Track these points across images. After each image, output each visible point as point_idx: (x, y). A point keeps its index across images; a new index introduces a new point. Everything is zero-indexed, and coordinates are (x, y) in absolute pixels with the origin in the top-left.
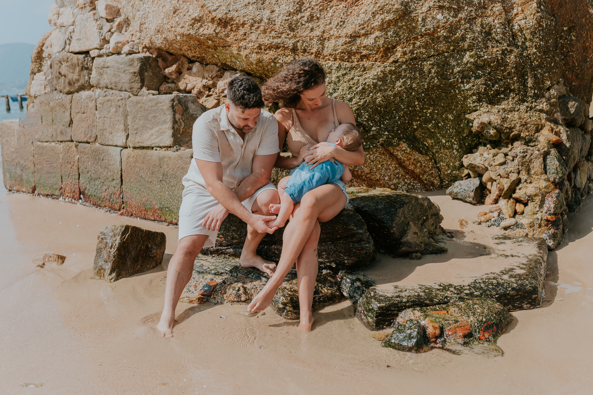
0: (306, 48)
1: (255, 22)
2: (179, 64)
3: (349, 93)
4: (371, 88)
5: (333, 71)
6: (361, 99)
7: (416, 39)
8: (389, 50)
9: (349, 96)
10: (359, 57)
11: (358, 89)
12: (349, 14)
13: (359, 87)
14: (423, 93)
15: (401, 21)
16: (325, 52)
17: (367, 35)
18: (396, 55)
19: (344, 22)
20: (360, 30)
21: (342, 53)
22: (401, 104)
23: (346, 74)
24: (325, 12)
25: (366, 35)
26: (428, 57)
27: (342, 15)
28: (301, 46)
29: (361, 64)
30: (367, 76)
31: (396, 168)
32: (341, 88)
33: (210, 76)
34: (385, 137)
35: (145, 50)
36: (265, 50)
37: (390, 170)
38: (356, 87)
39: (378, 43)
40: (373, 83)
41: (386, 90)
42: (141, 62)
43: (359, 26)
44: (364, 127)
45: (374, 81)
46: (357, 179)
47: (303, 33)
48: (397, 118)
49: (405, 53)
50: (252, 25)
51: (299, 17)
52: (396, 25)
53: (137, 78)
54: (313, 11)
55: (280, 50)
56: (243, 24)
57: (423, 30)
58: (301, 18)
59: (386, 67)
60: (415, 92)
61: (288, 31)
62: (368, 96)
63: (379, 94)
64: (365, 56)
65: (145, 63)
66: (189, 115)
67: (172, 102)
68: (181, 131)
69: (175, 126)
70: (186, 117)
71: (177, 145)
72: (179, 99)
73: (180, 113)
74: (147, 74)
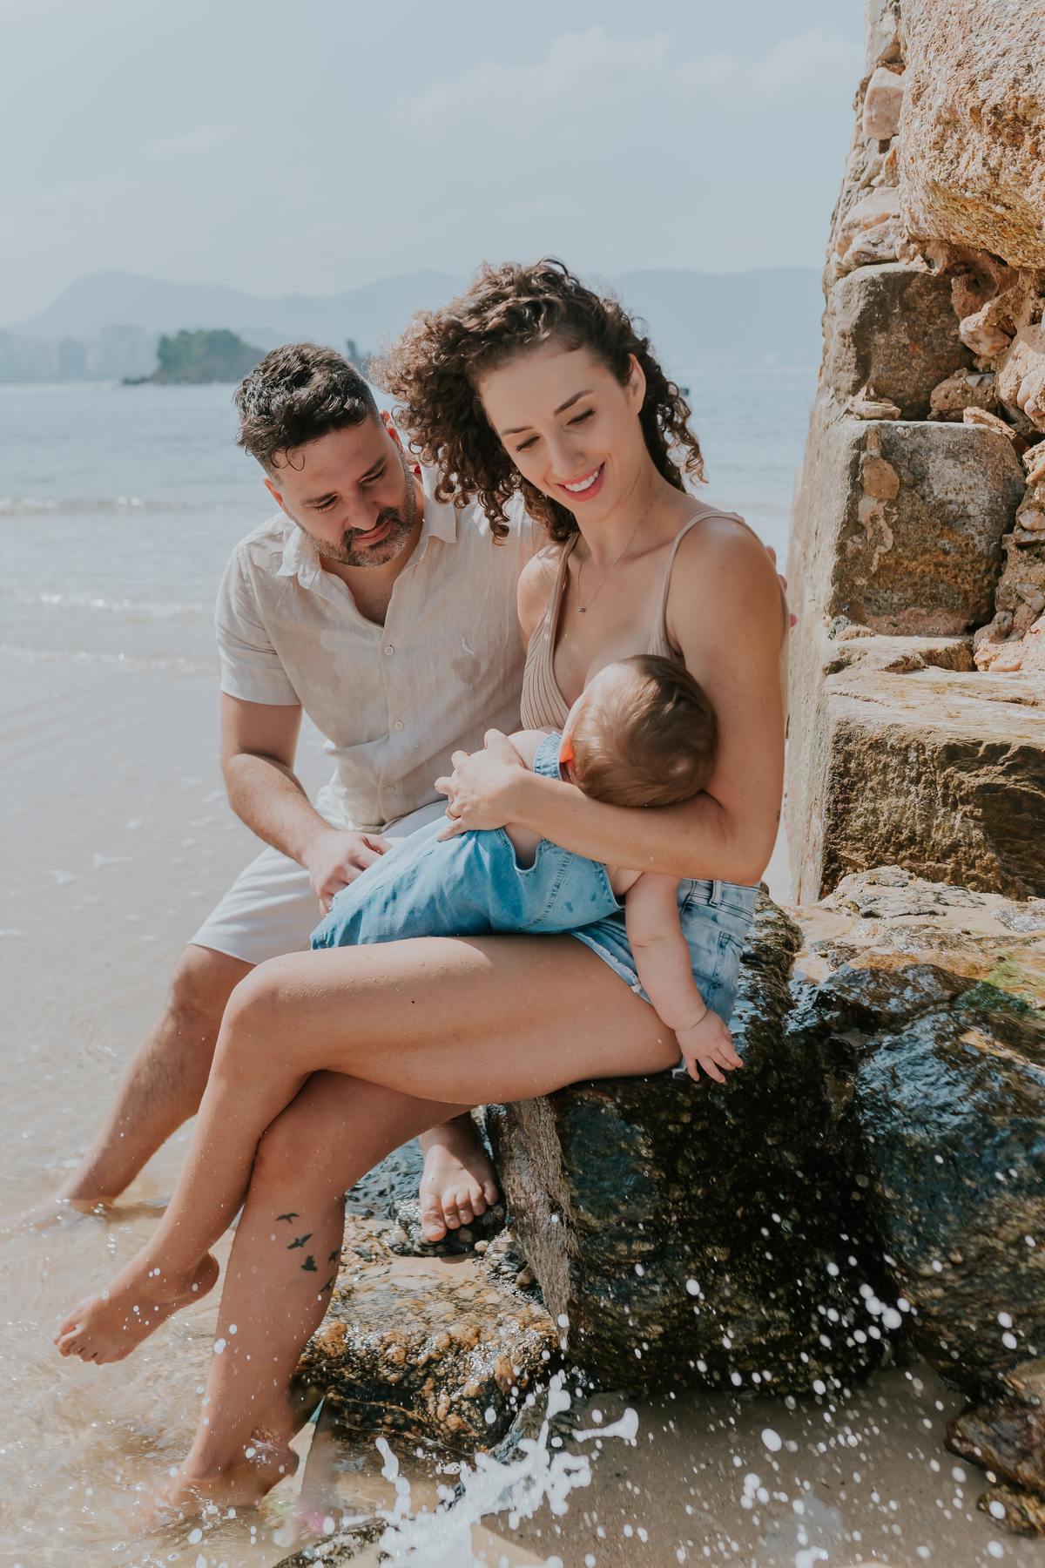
65: (885, 299)
66: (924, 504)
67: (855, 451)
68: (875, 563)
69: (849, 542)
70: (908, 510)
71: (843, 613)
72: (888, 441)
73: (881, 496)
74: (883, 341)
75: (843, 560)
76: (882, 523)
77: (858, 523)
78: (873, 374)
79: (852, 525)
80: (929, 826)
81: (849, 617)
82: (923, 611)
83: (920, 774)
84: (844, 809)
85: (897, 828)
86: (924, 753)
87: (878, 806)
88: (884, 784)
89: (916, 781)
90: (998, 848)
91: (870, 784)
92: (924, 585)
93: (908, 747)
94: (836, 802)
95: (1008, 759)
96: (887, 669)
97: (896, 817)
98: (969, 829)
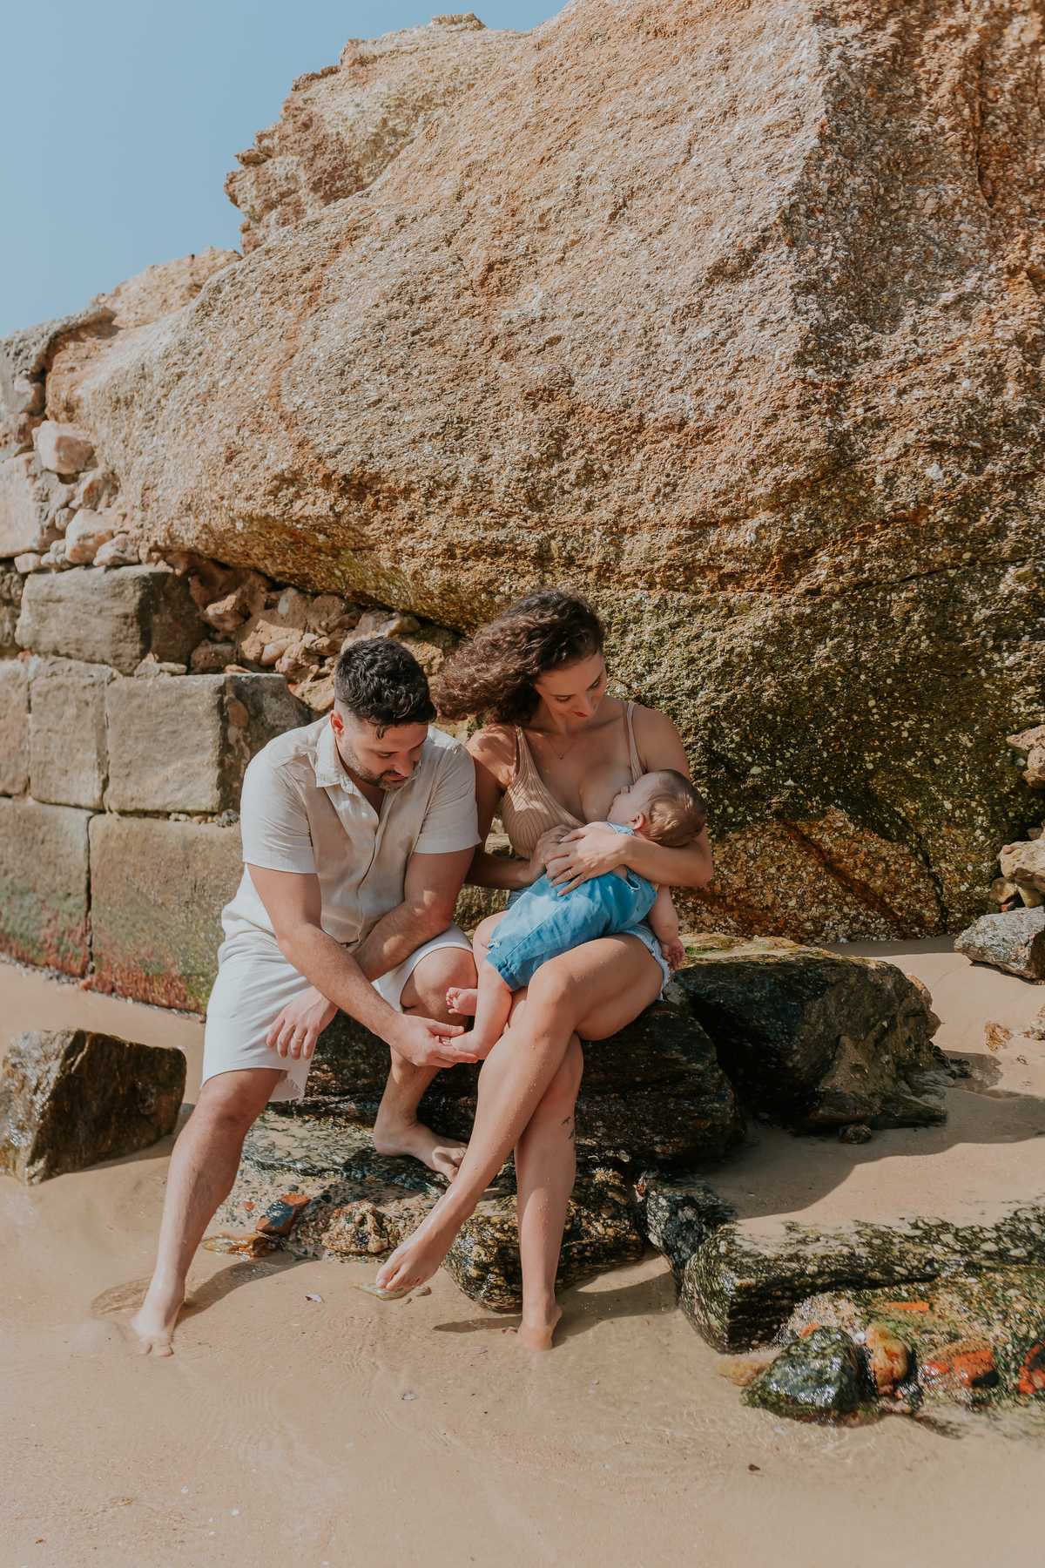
0: (573, 553)
1: (439, 485)
2: (243, 593)
3: (688, 676)
4: (746, 661)
5: (646, 616)
6: (720, 691)
7: (868, 531)
8: (794, 561)
9: (688, 683)
10: (715, 579)
11: (713, 665)
12: (687, 463)
13: (714, 659)
14: (888, 675)
15: (828, 483)
16: (625, 566)
17: (736, 519)
18: (814, 574)
19: (675, 486)
20: (716, 506)
21: (669, 567)
22: (831, 705)
23: (678, 624)
24: (625, 458)
25: (733, 520)
26: (903, 581)
27: (668, 466)
28: (559, 548)
29: (720, 599)
30: (736, 630)
31: (819, 877)
32: (666, 662)
33: (323, 624)
34: (786, 793)
35: (155, 555)
36: (465, 559)
37: (801, 880)
38: (707, 658)
39: (765, 542)
40: (753, 648)
41: (787, 668)
42: (144, 587)
43: (715, 497)
44: (729, 766)
45: (757, 644)
46: (712, 905)
47: (567, 514)
48: (820, 742)
49: (838, 570)
50: (430, 494)
51: (554, 471)
52: (813, 493)
53: (133, 630)
54: (593, 457)
55: (503, 558)
56: (407, 491)
57: (887, 508)
58: (559, 476)
59: (788, 606)
60: (867, 674)
61: (525, 509)
62: (740, 684)
63: (769, 678)
64: (731, 576)
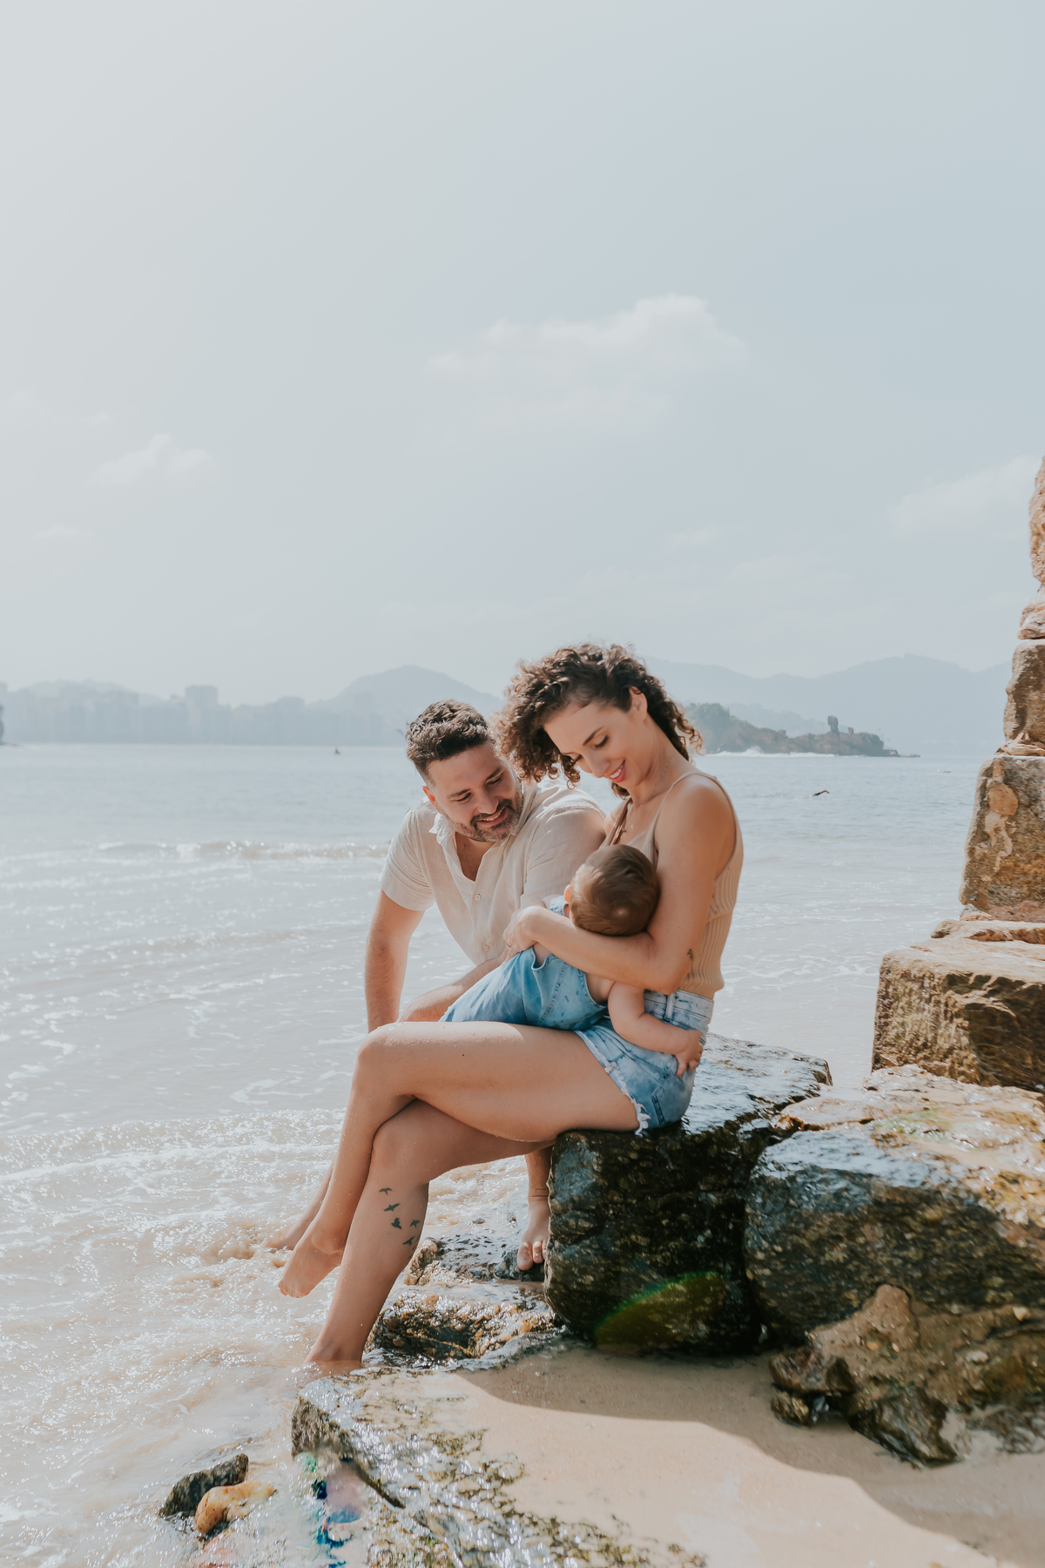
42: (1029, 661)
65: (1038, 665)
66: (1037, 821)
67: (985, 778)
68: (998, 864)
69: (977, 847)
70: (1024, 824)
71: (971, 902)
72: (1010, 771)
73: (1003, 813)
74: (1036, 698)
75: (973, 861)
76: (1004, 833)
77: (985, 833)
78: (1029, 723)
79: (980, 835)
80: (936, 1034)
81: (976, 906)
82: (1036, 904)
83: (931, 996)
84: (885, 1023)
85: (917, 1037)
86: (933, 981)
87: (906, 1020)
88: (909, 1004)
89: (928, 1001)
90: (979, 1050)
91: (901, 1004)
92: (1037, 883)
93: (924, 976)
94: (880, 1017)
95: (989, 986)
96: (972, 938)
97: (916, 1028)
98: (960, 1036)
